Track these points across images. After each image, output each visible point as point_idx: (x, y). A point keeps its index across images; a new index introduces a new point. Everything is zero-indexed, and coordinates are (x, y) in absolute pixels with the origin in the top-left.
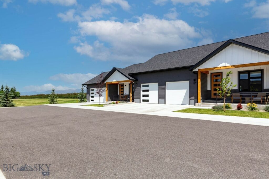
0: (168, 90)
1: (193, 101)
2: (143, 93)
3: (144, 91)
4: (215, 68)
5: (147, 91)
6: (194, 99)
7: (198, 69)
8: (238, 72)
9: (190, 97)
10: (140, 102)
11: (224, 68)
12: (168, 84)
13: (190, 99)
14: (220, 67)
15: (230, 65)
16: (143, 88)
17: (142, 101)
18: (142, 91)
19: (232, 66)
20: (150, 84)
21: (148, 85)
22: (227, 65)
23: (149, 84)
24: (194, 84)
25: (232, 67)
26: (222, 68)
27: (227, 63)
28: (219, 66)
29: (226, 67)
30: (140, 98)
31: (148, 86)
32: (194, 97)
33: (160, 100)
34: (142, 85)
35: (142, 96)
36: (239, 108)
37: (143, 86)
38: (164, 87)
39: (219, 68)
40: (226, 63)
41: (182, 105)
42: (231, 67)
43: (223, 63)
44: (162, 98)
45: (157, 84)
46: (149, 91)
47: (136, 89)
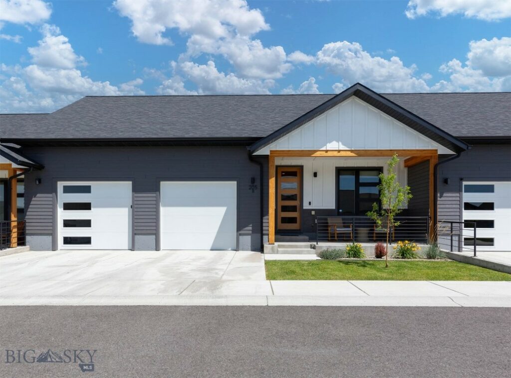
0: (165, 206)
1: (247, 240)
2: (63, 215)
3: (68, 206)
4: (315, 151)
5: (87, 206)
6: (250, 232)
7: (271, 151)
9: (240, 227)
10: (54, 247)
11: (336, 154)
12: (166, 186)
13: (241, 232)
14: (327, 151)
15: (349, 148)
16: (64, 198)
17: (60, 241)
18: (60, 208)
19: (352, 151)
20: (96, 186)
21: (89, 187)
22: (342, 147)
23: (94, 185)
24: (251, 190)
25: (353, 154)
26: (329, 154)
27: (343, 144)
28: (325, 147)
29: (339, 151)
30: (53, 234)
31: (87, 190)
32: (250, 228)
33: (137, 237)
34: (61, 185)
35: (60, 223)
36: (380, 254)
37: (67, 190)
38: (154, 195)
39: (324, 154)
40: (340, 143)
41: (211, 250)
42: (350, 152)
43: (333, 141)
44: (149, 232)
45: (129, 184)
46: (92, 209)
47: (34, 199)
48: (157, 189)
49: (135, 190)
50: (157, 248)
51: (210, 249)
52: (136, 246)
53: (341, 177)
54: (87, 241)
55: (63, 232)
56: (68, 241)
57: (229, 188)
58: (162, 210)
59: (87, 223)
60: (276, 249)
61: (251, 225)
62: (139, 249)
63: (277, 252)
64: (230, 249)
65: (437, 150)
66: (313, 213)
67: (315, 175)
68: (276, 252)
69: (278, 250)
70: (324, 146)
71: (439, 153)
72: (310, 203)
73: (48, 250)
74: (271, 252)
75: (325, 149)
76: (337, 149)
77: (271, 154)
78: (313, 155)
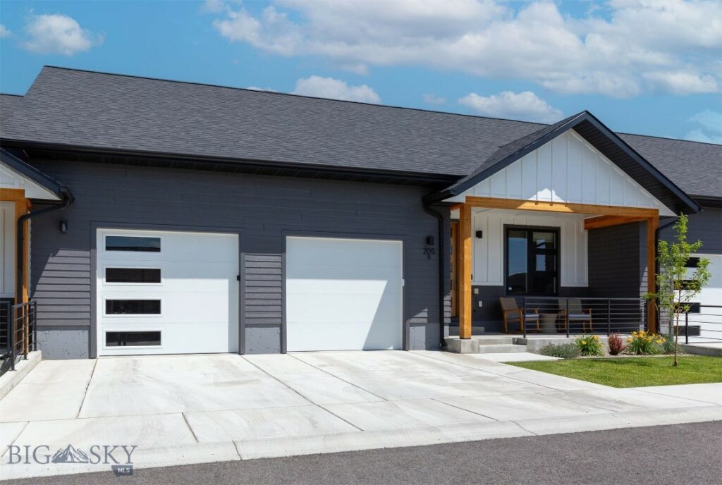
0: (291, 278)
1: (418, 333)
2: (106, 291)
3: (114, 275)
4: (523, 202)
5: (152, 276)
6: (425, 321)
7: (467, 197)
9: (409, 312)
10: (92, 354)
11: (548, 207)
12: (295, 244)
13: (413, 320)
14: (537, 202)
15: (563, 199)
16: (107, 259)
17: (101, 340)
18: (101, 282)
19: (566, 205)
21: (158, 240)
22: (556, 199)
23: (166, 237)
24: (426, 256)
25: (567, 209)
26: (540, 207)
27: (557, 194)
28: (535, 196)
29: (552, 203)
30: (91, 329)
31: (153, 246)
32: (425, 315)
33: (248, 330)
34: (102, 234)
35: (101, 307)
36: (615, 349)
37: (113, 245)
39: (534, 206)
40: (554, 192)
41: (365, 350)
42: (564, 206)
43: (544, 189)
44: (268, 321)
45: (234, 238)
46: (162, 280)
47: (51, 259)
48: (281, 249)
49: (245, 248)
50: (283, 350)
51: (362, 348)
52: (248, 346)
53: (511, 239)
54: (153, 338)
55: (107, 323)
56: (115, 338)
57: (391, 251)
58: (290, 283)
59: (152, 307)
60: (476, 345)
61: (426, 310)
62: (252, 352)
63: (479, 351)
64: (392, 348)
65: (657, 211)
66: (476, 291)
67: (479, 235)
68: (477, 351)
69: (479, 348)
70: (533, 195)
71: (661, 214)
72: (472, 277)
73: (80, 357)
74: (470, 351)
75: (535, 200)
76: (550, 201)
77: (466, 201)
78: (521, 207)
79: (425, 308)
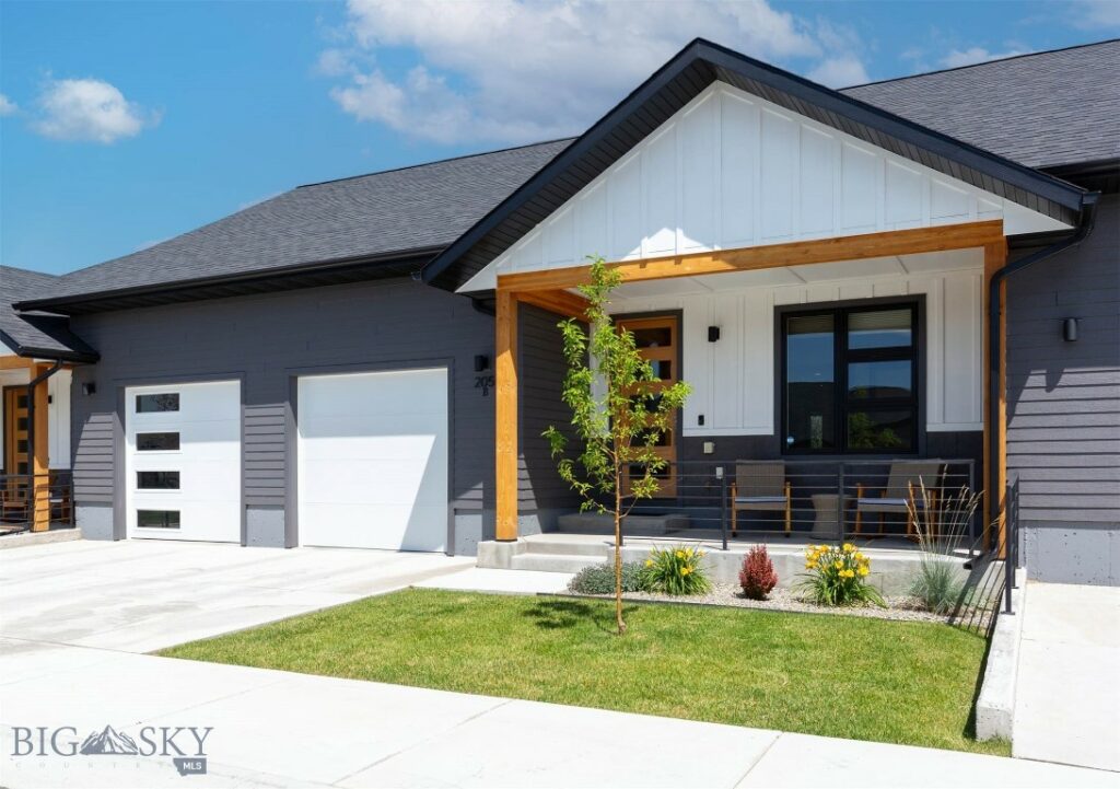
0: (309, 435)
1: (472, 524)
2: (137, 461)
3: (148, 442)
5: (170, 441)
6: (480, 505)
7: (500, 278)
8: (776, 308)
9: (455, 491)
10: (118, 533)
11: (670, 268)
12: (313, 388)
13: (457, 504)
14: (643, 263)
15: (707, 245)
16: (138, 423)
17: (131, 519)
18: (130, 448)
19: (716, 255)
20: (188, 392)
21: (177, 396)
22: (686, 245)
23: (185, 391)
24: (481, 390)
25: (720, 265)
26: (652, 270)
27: (689, 234)
28: (637, 250)
29: (678, 259)
30: (114, 501)
31: (170, 403)
32: (480, 494)
33: (251, 512)
34: (132, 393)
35: (131, 480)
36: (756, 583)
37: (143, 405)
38: (280, 411)
39: (635, 272)
40: (680, 232)
41: (401, 551)
42: (710, 259)
44: (271, 501)
45: (234, 386)
46: (181, 445)
47: (86, 427)
48: (291, 397)
49: (247, 399)
50: (290, 540)
51: (398, 548)
52: (250, 534)
54: (170, 519)
55: (138, 499)
56: (147, 518)
58: (303, 444)
59: (169, 480)
61: (481, 486)
62: (256, 544)
64: (442, 549)
65: (999, 223)
66: (708, 448)
67: (714, 334)
70: (636, 247)
71: (1008, 231)
72: (701, 420)
73: (108, 537)
74: (494, 564)
75: (637, 258)
76: (672, 254)
77: (499, 285)
79: (477, 483)
